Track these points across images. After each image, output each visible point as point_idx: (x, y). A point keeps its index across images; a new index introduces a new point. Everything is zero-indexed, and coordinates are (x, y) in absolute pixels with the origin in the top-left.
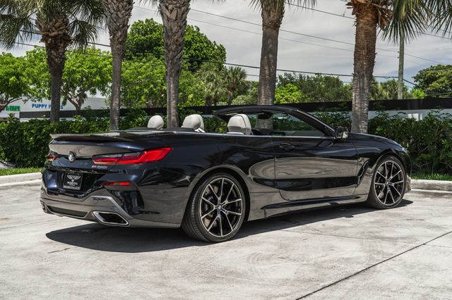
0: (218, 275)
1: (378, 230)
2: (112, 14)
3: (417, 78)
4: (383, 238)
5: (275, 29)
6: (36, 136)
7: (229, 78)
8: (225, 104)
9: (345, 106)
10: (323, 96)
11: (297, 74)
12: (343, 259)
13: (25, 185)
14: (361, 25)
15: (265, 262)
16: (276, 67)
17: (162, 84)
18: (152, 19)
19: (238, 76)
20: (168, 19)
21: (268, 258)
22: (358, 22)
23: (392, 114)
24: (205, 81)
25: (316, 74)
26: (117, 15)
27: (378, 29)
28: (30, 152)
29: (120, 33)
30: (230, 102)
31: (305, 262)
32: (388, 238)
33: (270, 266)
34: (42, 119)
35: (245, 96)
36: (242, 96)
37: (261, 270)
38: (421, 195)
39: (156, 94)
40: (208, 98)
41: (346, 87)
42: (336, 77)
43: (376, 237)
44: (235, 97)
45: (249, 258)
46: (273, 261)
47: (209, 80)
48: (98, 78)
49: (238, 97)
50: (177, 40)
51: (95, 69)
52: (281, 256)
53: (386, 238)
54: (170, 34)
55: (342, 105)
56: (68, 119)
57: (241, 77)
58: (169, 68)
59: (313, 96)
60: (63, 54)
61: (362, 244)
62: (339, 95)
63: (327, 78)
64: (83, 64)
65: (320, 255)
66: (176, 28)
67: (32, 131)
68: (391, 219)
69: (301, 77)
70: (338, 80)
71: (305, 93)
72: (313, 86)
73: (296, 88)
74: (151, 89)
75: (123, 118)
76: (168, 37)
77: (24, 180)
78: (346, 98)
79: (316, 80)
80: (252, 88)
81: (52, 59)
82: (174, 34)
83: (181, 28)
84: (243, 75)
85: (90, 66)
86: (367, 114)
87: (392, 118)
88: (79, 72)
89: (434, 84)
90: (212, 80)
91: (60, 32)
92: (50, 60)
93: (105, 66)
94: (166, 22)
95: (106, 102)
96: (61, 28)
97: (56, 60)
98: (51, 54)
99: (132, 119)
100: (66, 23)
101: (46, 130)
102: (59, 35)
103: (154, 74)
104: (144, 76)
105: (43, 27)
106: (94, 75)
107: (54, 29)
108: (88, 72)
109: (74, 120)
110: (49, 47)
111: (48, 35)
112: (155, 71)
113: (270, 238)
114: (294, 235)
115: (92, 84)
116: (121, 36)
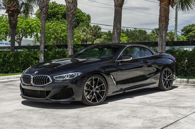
0: (105, 125)
1: (176, 103)
3: (182, 30)
4: (179, 107)
5: (120, 7)
6: (4, 58)
7: (93, 30)
8: (90, 43)
9: (154, 44)
10: (138, 39)
11: (125, 28)
12: (163, 117)
13: (1, 82)
14: (162, 5)
15: (126, 118)
17: (61, 33)
18: (55, 2)
19: (97, 29)
20: (69, 3)
21: (127, 117)
22: (161, 4)
23: (177, 48)
24: (81, 32)
25: (134, 28)
27: (170, 8)
29: (45, 9)
30: (93, 42)
31: (145, 119)
32: (182, 107)
33: (129, 120)
34: (6, 50)
36: (99, 39)
37: (125, 122)
38: (193, 86)
39: (57, 38)
40: (83, 40)
41: (149, 35)
42: (144, 30)
43: (176, 107)
44: (95, 39)
45: (118, 117)
46: (130, 118)
47: (83, 31)
48: (29, 30)
49: (97, 39)
50: (73, 13)
51: (28, 26)
52: (133, 116)
53: (181, 107)
54: (69, 9)
55: (152, 43)
56: (19, 50)
57: (99, 30)
58: (69, 26)
59: (133, 39)
60: (17, 19)
61: (170, 110)
62: (145, 39)
63: (140, 31)
64: (22, 24)
65: (152, 115)
66: (72, 6)
67: (1, 56)
68: (181, 98)
69: (127, 30)
70: (145, 31)
71: (129, 37)
72: (133, 34)
73: (125, 35)
74: (56, 35)
75: (46, 50)
76: (68, 11)
78: (149, 40)
79: (134, 31)
80: (103, 35)
82: (71, 10)
83: (74, 6)
84: (100, 29)
85: (26, 25)
86: (165, 48)
87: (176, 50)
88: (20, 27)
89: (191, 33)
90: (85, 31)
91: (15, 8)
92: (10, 22)
93: (33, 24)
94: (67, 4)
95: (33, 41)
96: (16, 6)
97: (13, 22)
98: (11, 19)
99: (50, 50)
100: (18, 4)
101: (9, 56)
102: (15, 9)
103: (57, 28)
104: (52, 29)
105: (7, 6)
106: (27, 29)
107: (12, 7)
108: (25, 28)
109: (22, 50)
110: (9, 15)
111: (9, 10)
112: (57, 27)
113: (126, 107)
114: (137, 106)
115: (27, 33)
116: (45, 10)
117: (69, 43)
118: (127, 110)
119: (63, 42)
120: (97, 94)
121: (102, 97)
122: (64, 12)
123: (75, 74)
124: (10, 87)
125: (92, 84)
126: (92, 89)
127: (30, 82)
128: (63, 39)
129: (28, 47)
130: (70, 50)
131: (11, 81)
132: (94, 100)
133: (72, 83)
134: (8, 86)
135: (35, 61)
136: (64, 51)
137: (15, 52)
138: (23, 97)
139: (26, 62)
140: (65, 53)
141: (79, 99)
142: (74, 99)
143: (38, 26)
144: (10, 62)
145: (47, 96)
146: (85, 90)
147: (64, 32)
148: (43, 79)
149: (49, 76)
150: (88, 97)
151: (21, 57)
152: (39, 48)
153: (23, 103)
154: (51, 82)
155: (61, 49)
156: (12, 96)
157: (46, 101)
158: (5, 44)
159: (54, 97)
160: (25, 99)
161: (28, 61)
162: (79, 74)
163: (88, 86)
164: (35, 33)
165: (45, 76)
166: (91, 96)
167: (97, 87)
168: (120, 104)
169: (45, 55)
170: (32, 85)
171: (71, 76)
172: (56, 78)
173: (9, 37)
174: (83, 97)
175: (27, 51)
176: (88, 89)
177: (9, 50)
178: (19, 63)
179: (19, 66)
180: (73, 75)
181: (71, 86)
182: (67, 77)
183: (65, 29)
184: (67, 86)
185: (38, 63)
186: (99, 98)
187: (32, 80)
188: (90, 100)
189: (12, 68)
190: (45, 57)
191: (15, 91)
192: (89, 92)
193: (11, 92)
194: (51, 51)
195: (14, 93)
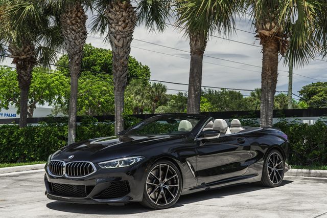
1: (288, 205)
2: (71, 42)
3: (301, 92)
4: (293, 211)
5: (200, 55)
6: (9, 138)
7: (152, 92)
8: (148, 113)
9: (254, 113)
10: (228, 106)
11: (207, 88)
13: (6, 176)
14: (266, 52)
16: (201, 84)
17: (99, 97)
18: (90, 44)
20: (116, 47)
22: (264, 50)
23: (290, 120)
24: (134, 94)
25: (222, 89)
26: (75, 42)
27: (280, 56)
28: (3, 151)
29: (77, 57)
30: (154, 111)
32: (298, 210)
34: (12, 125)
35: (165, 107)
36: (162, 106)
39: (94, 105)
40: (136, 108)
41: (246, 99)
42: (237, 91)
43: (288, 210)
44: (157, 107)
47: (137, 94)
48: (47, 92)
49: (159, 107)
50: (123, 63)
51: (45, 85)
53: (296, 210)
54: (118, 58)
55: (251, 113)
56: (33, 125)
57: (162, 91)
58: (117, 85)
59: (220, 106)
60: (31, 73)
62: (240, 106)
63: (231, 92)
66: (122, 53)
67: (5, 134)
69: (210, 92)
70: (239, 94)
71: (213, 104)
72: (220, 99)
73: (206, 100)
74: (91, 100)
75: (79, 124)
76: (116, 60)
77: (4, 172)
78: (246, 108)
79: (222, 93)
81: (22, 77)
82: (121, 58)
83: (126, 53)
84: (164, 89)
85: (41, 82)
86: (272, 120)
87: (290, 123)
88: (32, 87)
89: (315, 97)
90: (139, 94)
91: (28, 56)
92: (19, 78)
93: (53, 82)
94: (114, 49)
95: (52, 111)
96: (29, 53)
97: (25, 78)
98: (21, 73)
99: (86, 124)
100: (33, 49)
101: (17, 133)
102: (27, 58)
103: (93, 89)
104: (85, 90)
105: (14, 52)
106: (44, 90)
107: (23, 53)
108: (39, 87)
109: (39, 125)
110: (19, 68)
111: (18, 59)
112: (94, 86)
113: (211, 211)
114: (227, 209)
115: (43, 97)
116: (78, 59)
117: (117, 113)
118: (213, 214)
119: (103, 111)
120: (166, 191)
121: (173, 196)
122: (105, 61)
123: (133, 159)
124: (23, 183)
125: (158, 175)
126: (157, 182)
127: (61, 173)
128: (102, 106)
129: (49, 120)
130: (119, 124)
131: (23, 174)
132: (162, 201)
133: (128, 174)
134: (20, 182)
135: (61, 143)
136: (108, 125)
137: (27, 127)
138: (49, 197)
139: (46, 143)
140: (109, 128)
141: (139, 198)
142: (130, 198)
143: (62, 85)
144: (20, 143)
145: (88, 194)
146: (148, 184)
147: (104, 94)
148: (82, 167)
149: (91, 163)
150: (152, 195)
151: (39, 136)
152: (68, 121)
153: (50, 206)
154: (94, 172)
155: (104, 123)
156: (30, 196)
157: (87, 202)
158: (5, 114)
159: (100, 195)
160: (53, 199)
161: (49, 142)
162: (139, 160)
163: (152, 179)
164: (57, 97)
165: (85, 163)
166: (157, 195)
167: (166, 180)
168: (202, 207)
169: (76, 132)
170: (64, 178)
171: (126, 163)
172: (103, 165)
173: (12, 104)
174: (145, 196)
175: (47, 127)
176: (152, 183)
177: (17, 125)
178: (35, 146)
179: (35, 151)
180: (129, 160)
181: (125, 177)
182: (120, 164)
183: (106, 91)
184: (120, 178)
185: (65, 145)
186: (169, 197)
187: (64, 169)
188: (155, 200)
189: (22, 154)
190: (76, 135)
191: (34, 189)
192: (153, 188)
193: (27, 192)
194: (88, 126)
195: (32, 192)
